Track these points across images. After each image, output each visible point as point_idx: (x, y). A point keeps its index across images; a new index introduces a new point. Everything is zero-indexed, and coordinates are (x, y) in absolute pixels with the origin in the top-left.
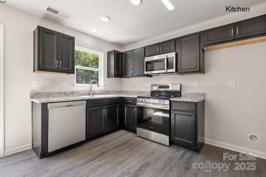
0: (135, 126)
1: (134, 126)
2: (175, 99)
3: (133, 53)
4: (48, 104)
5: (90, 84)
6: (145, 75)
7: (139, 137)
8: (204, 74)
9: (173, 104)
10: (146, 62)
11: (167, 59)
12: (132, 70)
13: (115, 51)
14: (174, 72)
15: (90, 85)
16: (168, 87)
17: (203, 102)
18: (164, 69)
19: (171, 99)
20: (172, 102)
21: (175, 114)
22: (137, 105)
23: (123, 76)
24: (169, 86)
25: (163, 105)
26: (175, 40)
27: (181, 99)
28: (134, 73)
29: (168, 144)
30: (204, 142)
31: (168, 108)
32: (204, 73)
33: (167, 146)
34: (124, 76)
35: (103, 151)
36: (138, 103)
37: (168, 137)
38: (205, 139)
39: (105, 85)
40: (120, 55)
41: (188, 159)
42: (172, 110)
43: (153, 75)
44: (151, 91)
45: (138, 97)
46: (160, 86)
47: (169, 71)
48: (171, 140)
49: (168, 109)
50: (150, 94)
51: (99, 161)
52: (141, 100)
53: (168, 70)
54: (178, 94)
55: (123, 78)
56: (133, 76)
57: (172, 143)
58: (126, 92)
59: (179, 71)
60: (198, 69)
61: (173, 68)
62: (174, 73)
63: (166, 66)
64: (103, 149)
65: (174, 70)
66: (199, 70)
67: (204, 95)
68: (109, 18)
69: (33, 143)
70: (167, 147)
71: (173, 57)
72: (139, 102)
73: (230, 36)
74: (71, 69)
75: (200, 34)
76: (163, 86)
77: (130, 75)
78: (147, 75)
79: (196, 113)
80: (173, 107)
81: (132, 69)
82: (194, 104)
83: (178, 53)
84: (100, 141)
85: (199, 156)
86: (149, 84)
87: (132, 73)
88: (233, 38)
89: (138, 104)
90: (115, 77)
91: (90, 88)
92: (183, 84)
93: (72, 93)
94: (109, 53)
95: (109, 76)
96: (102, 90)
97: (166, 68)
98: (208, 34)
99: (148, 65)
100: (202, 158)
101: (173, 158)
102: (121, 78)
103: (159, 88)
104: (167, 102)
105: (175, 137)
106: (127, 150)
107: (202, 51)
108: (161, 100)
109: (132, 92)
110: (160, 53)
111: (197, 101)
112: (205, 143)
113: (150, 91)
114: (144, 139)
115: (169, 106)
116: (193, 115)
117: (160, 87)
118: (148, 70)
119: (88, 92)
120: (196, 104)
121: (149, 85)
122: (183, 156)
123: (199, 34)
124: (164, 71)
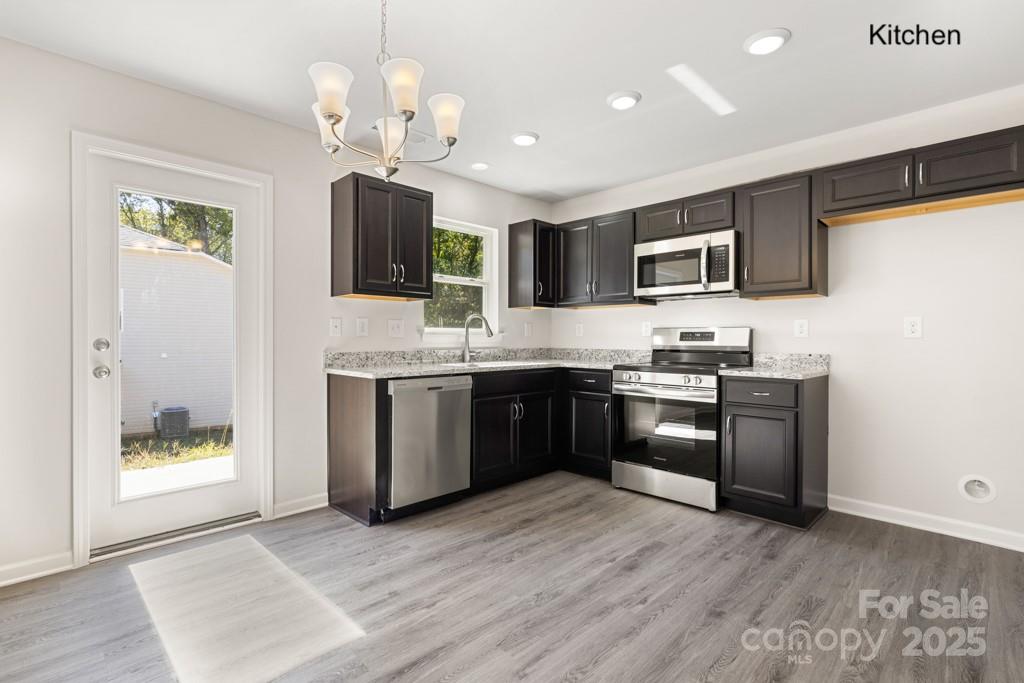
0: (605, 455)
1: (602, 459)
2: (735, 373)
3: (595, 228)
4: (389, 381)
5: (462, 326)
6: (635, 298)
7: (621, 489)
8: (827, 295)
9: (728, 387)
10: (639, 258)
11: (709, 249)
12: (591, 284)
13: (535, 222)
14: (729, 292)
15: (462, 330)
16: (709, 336)
17: (824, 381)
18: (699, 281)
19: (721, 373)
20: (724, 380)
21: (734, 417)
22: (614, 392)
23: (559, 300)
24: (713, 334)
25: (697, 389)
26: (734, 194)
27: (752, 370)
28: (597, 292)
29: (712, 506)
30: (827, 507)
31: (713, 397)
32: (826, 293)
33: (711, 512)
34: (563, 300)
35: (526, 516)
36: (615, 386)
37: (714, 484)
38: (829, 496)
39: (502, 332)
40: (551, 234)
41: (773, 540)
42: (724, 404)
43: (658, 299)
44: (654, 351)
45: (616, 367)
46: (682, 334)
47: (715, 286)
48: (723, 494)
49: (714, 401)
50: (650, 359)
51: (525, 535)
52: (625, 375)
53: (712, 284)
54: (743, 357)
55: (559, 306)
56: (593, 302)
57: (724, 503)
58: (566, 354)
59: (747, 287)
60: (805, 283)
61: (727, 280)
62: (731, 294)
63: (703, 272)
64: (522, 512)
65: (729, 285)
66: (807, 285)
67: (826, 360)
68: (537, 137)
69: (332, 492)
70: (708, 514)
71: (727, 246)
72: (622, 382)
73: (901, 188)
74: (424, 286)
75: (811, 180)
76: (693, 334)
77: (585, 297)
78: (644, 300)
79: (797, 413)
80: (729, 397)
81: (589, 280)
82: (793, 388)
83: (741, 231)
84: (505, 495)
85: (806, 536)
86: (647, 326)
87: (591, 291)
88: (910, 195)
89: (617, 390)
90: (535, 305)
91: (463, 339)
92: (758, 326)
93: (419, 356)
94: (514, 230)
95: (513, 302)
96: (496, 345)
97: (704, 279)
98: (835, 178)
99: (647, 267)
100: (816, 539)
101: (730, 537)
102: (552, 306)
103: (681, 339)
104: (710, 381)
105: (733, 484)
106: (592, 516)
107: (819, 227)
108: (692, 376)
109: (585, 353)
110: (686, 232)
111: (800, 377)
112: (831, 508)
113: (651, 349)
114: (635, 496)
115: (715, 393)
116: (789, 417)
117: (684, 336)
118: (645, 283)
119: (459, 353)
120: (797, 385)
121: (646, 328)
122: (757, 534)
123: (807, 178)
124: (699, 288)
